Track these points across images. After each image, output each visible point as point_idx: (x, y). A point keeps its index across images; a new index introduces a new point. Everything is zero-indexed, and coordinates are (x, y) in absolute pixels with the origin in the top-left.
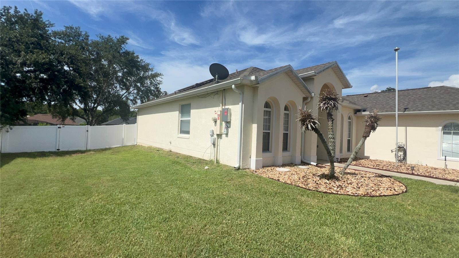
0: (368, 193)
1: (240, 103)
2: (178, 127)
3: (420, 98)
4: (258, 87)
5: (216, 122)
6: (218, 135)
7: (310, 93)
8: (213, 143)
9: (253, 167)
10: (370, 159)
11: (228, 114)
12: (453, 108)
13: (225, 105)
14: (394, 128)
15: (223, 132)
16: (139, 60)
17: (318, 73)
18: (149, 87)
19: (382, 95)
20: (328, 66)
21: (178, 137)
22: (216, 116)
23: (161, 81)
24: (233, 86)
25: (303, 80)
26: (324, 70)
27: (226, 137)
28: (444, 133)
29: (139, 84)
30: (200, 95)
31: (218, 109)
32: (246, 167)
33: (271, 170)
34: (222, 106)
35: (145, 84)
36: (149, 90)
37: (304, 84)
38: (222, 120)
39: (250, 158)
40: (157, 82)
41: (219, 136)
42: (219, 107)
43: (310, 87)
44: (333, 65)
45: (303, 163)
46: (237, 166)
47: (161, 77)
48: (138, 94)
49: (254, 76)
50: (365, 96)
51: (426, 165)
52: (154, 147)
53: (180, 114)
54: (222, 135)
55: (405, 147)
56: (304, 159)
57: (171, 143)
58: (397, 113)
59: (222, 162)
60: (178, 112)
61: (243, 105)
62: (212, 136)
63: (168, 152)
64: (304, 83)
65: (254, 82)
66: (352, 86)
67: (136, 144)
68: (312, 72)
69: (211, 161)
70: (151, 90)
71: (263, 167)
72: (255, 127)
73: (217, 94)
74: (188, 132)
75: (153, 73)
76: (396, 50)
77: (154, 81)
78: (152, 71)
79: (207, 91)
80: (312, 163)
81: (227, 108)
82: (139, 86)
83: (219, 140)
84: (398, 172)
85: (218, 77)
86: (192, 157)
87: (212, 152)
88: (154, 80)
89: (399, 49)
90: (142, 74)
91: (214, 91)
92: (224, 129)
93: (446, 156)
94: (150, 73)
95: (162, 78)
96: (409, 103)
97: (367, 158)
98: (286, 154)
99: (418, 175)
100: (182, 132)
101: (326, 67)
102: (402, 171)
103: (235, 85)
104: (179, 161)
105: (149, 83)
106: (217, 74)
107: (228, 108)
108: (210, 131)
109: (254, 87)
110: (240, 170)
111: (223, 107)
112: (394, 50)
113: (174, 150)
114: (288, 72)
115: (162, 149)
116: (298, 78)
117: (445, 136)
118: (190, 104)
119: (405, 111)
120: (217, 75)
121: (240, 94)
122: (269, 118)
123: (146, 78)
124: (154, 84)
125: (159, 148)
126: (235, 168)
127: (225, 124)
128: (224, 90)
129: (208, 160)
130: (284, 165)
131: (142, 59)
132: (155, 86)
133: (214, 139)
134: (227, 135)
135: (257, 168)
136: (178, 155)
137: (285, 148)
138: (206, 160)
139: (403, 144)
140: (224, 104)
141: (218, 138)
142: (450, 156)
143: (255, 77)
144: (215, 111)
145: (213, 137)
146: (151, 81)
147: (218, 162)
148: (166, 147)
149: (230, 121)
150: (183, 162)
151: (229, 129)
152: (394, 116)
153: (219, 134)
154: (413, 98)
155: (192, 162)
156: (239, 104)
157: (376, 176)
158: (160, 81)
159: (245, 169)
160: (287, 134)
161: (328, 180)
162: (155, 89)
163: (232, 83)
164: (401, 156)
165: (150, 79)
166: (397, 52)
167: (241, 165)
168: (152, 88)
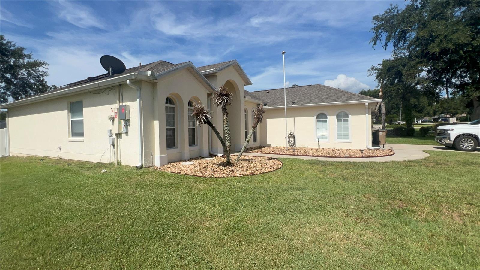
0: (252, 173)
1: (138, 100)
2: (69, 128)
3: (304, 94)
4: (157, 83)
5: (113, 121)
6: (117, 135)
7: (213, 89)
8: (111, 144)
9: (157, 164)
10: (271, 146)
11: (126, 112)
12: (322, 101)
13: (123, 102)
14: (284, 119)
15: (122, 131)
16: (5, 42)
17: (219, 71)
18: (27, 80)
19: (280, 91)
20: (228, 64)
21: (69, 141)
22: (113, 115)
23: (45, 72)
24: (128, 82)
25: (205, 77)
26: (224, 68)
27: (126, 136)
28: (318, 121)
29: (8, 76)
30: (92, 91)
31: (115, 106)
32: (150, 165)
33: (177, 164)
34: (120, 102)
35: (19, 74)
36: (26, 83)
37: (206, 81)
38: (120, 119)
39: (152, 155)
40: (39, 73)
41: (119, 136)
42: (116, 104)
43: (213, 84)
44: (234, 63)
45: (211, 155)
46: (139, 165)
47: (44, 66)
48: (8, 89)
49: (150, 72)
50: (267, 92)
51: (308, 147)
52: (37, 156)
53: (70, 114)
54: (121, 134)
55: (294, 134)
56: (213, 152)
57: (60, 149)
58: (285, 106)
59: (124, 163)
60: (67, 111)
61: (142, 101)
62: (111, 135)
63: (57, 159)
64: (206, 79)
65: (151, 77)
66: (252, 83)
67: (8, 155)
68: (213, 70)
69: (112, 164)
70: (30, 83)
71: (168, 163)
72: (156, 123)
73: (112, 89)
74: (82, 135)
75: (32, 60)
76: (283, 53)
77: (35, 71)
78: (30, 58)
79: (99, 87)
80: (219, 155)
81: (124, 105)
82: (8, 77)
83: (119, 140)
84: (285, 154)
85: (112, 70)
86: (89, 162)
87: (112, 154)
88: (33, 70)
89: (285, 53)
90: (13, 62)
91: (108, 86)
92: (123, 128)
93: (318, 139)
94: (26, 60)
95: (46, 68)
96: (296, 97)
97: (269, 146)
98: (193, 148)
99: (298, 155)
100: (74, 134)
101: (227, 65)
102: (288, 154)
103: (130, 80)
104: (70, 168)
105: (26, 75)
106: (110, 67)
107: (126, 105)
108: (108, 131)
109: (153, 83)
110: (143, 169)
111: (121, 104)
112: (282, 53)
113: (65, 157)
114: (190, 68)
115: (48, 158)
116: (200, 74)
117: (319, 123)
118: (81, 102)
119: (293, 105)
120: (110, 69)
121: (137, 90)
122: (173, 114)
123: (20, 67)
124: (34, 75)
125: (44, 157)
126: (137, 167)
127: (124, 122)
128: (120, 85)
129: (108, 163)
130: (190, 160)
131: (10, 40)
132: (37, 78)
133: (113, 139)
134: (127, 133)
135: (162, 165)
136: (69, 162)
137: (192, 142)
138: (105, 164)
139: (292, 132)
140: (121, 100)
141: (118, 138)
142: (321, 139)
143: (152, 72)
144: (112, 109)
145: (112, 138)
146: (29, 71)
147: (119, 164)
148: (54, 154)
149: (129, 119)
150: (75, 168)
151: (129, 127)
152: (284, 108)
153: (118, 133)
154: (299, 94)
155: (87, 167)
156: (136, 101)
157: (267, 160)
158: (43, 72)
159: (149, 167)
160: (194, 129)
161: (224, 167)
162: (37, 82)
163: (127, 78)
164: (292, 142)
165: (28, 68)
166: (284, 55)
167: (144, 164)
168: (32, 81)
